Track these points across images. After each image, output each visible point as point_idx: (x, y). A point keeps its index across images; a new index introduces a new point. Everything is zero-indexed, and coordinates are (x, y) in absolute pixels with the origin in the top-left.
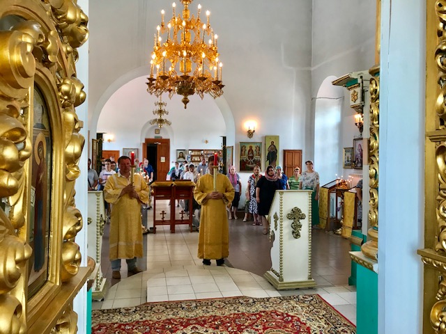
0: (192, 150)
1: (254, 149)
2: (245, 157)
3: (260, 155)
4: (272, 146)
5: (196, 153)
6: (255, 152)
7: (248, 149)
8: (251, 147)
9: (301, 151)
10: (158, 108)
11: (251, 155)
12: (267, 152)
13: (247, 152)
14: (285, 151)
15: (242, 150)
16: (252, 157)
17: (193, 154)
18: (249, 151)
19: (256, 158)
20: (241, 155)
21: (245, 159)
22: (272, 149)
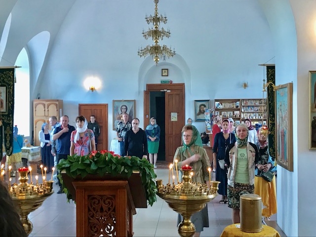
0: (221, 101)
5: (228, 105)
10: (152, 26)
17: (221, 107)
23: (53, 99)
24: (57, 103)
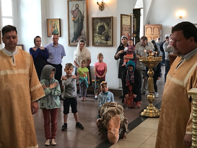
23: (156, 24)
24: (159, 26)
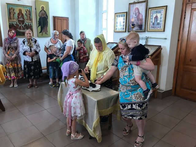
1: (24, 12)
2: (15, 21)
3: (31, 20)
4: (43, 12)
6: (25, 17)
7: (17, 12)
8: (20, 11)
9: (68, 18)
11: (21, 19)
12: (38, 18)
13: (16, 15)
14: (55, 18)
15: (10, 13)
16: (23, 22)
18: (19, 14)
19: (27, 22)
20: (10, 18)
21: (15, 23)
22: (43, 14)
